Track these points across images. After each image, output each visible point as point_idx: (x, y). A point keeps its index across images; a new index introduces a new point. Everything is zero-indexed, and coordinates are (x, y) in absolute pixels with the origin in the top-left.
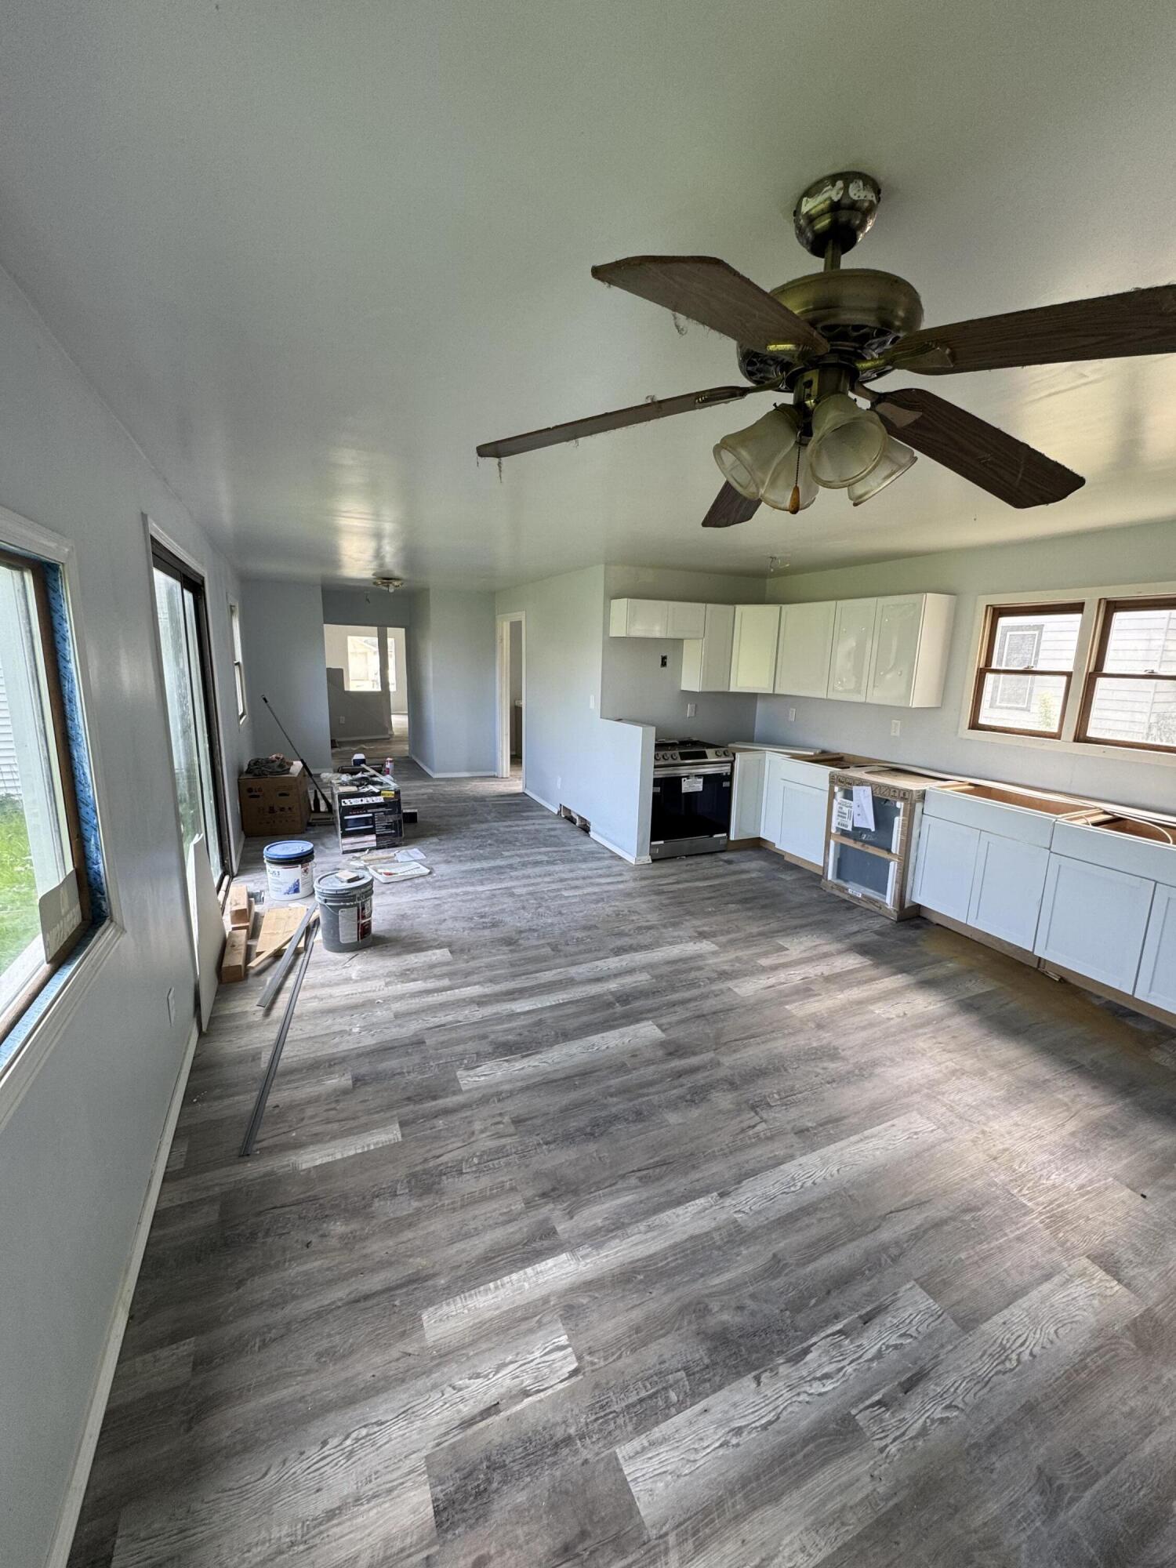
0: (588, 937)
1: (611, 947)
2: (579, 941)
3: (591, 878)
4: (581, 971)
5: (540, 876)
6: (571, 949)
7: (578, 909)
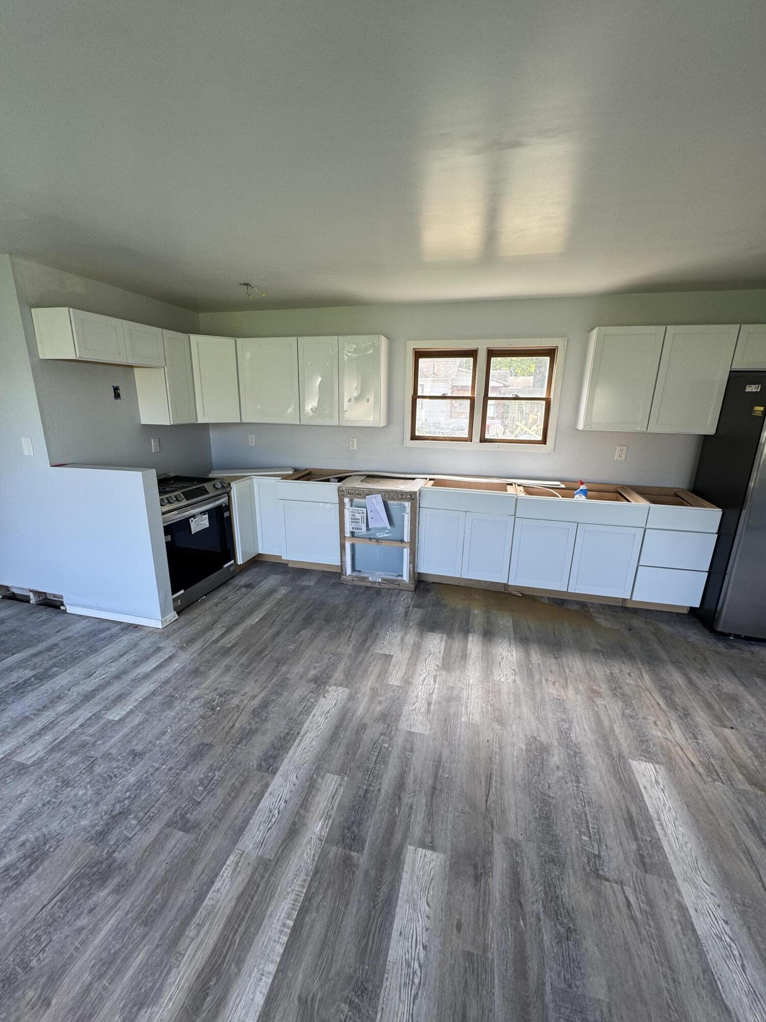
0: (212, 768)
1: (254, 764)
2: (208, 785)
3: (125, 672)
4: (258, 836)
5: (45, 707)
6: (210, 806)
7: (156, 731)
